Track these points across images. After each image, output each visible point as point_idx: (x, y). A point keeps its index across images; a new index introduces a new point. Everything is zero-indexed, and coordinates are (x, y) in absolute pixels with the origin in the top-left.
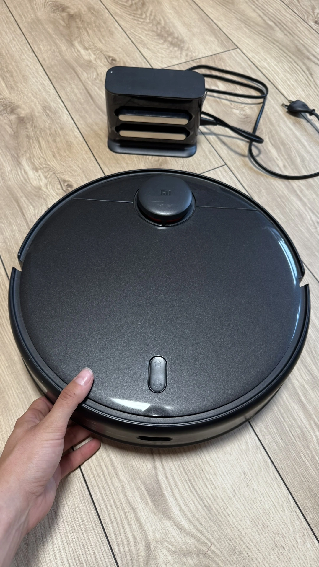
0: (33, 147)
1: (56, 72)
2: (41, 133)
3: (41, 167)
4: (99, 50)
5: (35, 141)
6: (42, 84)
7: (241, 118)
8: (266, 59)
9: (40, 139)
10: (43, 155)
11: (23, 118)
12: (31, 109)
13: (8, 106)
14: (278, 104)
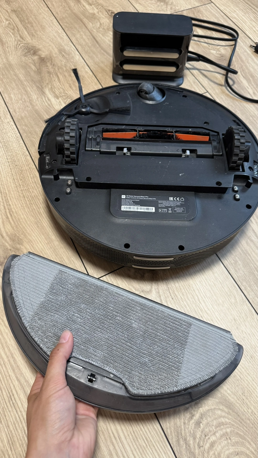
0: (53, 80)
1: (67, 23)
2: (58, 70)
3: (61, 95)
4: (100, 6)
5: (54, 76)
6: (57, 32)
7: (217, 57)
8: (235, 11)
9: (59, 74)
10: (61, 86)
11: (44, 58)
12: (49, 52)
13: (31, 50)
14: (246, 46)
